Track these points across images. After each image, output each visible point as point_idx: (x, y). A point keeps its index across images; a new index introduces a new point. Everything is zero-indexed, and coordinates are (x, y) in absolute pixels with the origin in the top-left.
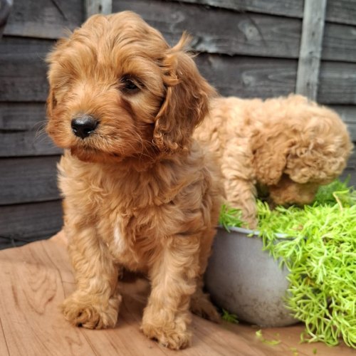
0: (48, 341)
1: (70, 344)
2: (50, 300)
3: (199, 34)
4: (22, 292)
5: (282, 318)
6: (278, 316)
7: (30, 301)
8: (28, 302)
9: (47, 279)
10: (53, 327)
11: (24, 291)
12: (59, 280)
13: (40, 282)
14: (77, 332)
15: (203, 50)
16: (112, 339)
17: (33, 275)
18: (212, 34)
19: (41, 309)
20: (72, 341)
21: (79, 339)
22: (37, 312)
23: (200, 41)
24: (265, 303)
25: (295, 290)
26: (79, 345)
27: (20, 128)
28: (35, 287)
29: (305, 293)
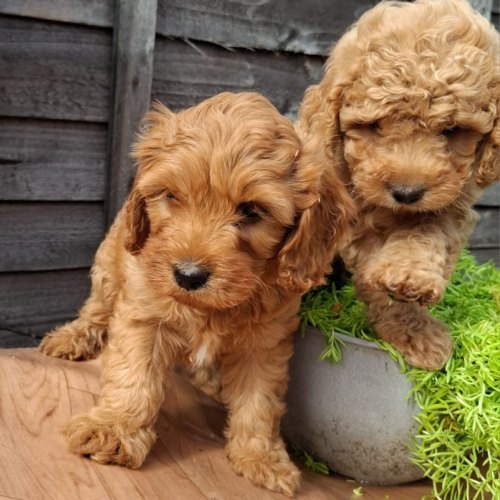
0: (45, 476)
1: (76, 484)
2: (49, 414)
3: (293, 25)
4: (8, 397)
5: (396, 473)
6: (391, 470)
7: (21, 414)
8: (18, 416)
9: (46, 380)
10: (52, 457)
11: (11, 396)
12: (63, 385)
13: (36, 385)
14: (86, 467)
15: (297, 50)
16: (138, 482)
17: (27, 373)
18: (312, 25)
19: (35, 428)
20: (80, 479)
21: (90, 478)
22: (28, 431)
23: (293, 35)
24: (372, 449)
25: (427, 436)
26: (89, 486)
27: (9, 157)
28: (28, 392)
29: (444, 442)
